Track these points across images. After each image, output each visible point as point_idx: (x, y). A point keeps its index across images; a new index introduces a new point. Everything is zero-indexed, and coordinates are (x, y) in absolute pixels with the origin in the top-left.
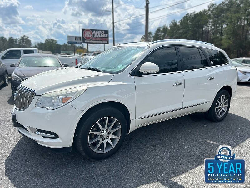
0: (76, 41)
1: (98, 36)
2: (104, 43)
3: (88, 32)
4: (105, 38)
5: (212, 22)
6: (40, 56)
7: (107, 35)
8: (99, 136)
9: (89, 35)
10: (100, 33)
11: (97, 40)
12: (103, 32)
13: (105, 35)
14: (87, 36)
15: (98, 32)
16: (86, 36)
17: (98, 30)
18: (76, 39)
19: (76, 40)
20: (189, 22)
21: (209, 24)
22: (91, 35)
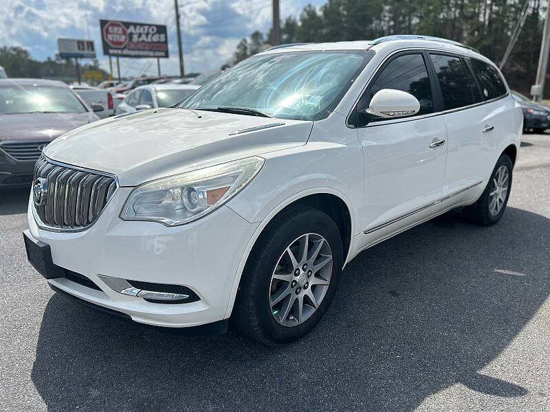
0: (81, 52)
1: (141, 39)
2: (158, 57)
3: (116, 29)
4: (159, 45)
5: (389, 12)
6: (17, 84)
7: (162, 36)
8: (290, 285)
9: (118, 36)
10: (146, 31)
11: (141, 48)
12: (153, 30)
13: (159, 38)
14: (113, 38)
15: (140, 29)
16: (111, 39)
17: (142, 25)
18: (81, 47)
19: (79, 48)
20: (344, 10)
21: (385, 16)
22: (123, 38)
